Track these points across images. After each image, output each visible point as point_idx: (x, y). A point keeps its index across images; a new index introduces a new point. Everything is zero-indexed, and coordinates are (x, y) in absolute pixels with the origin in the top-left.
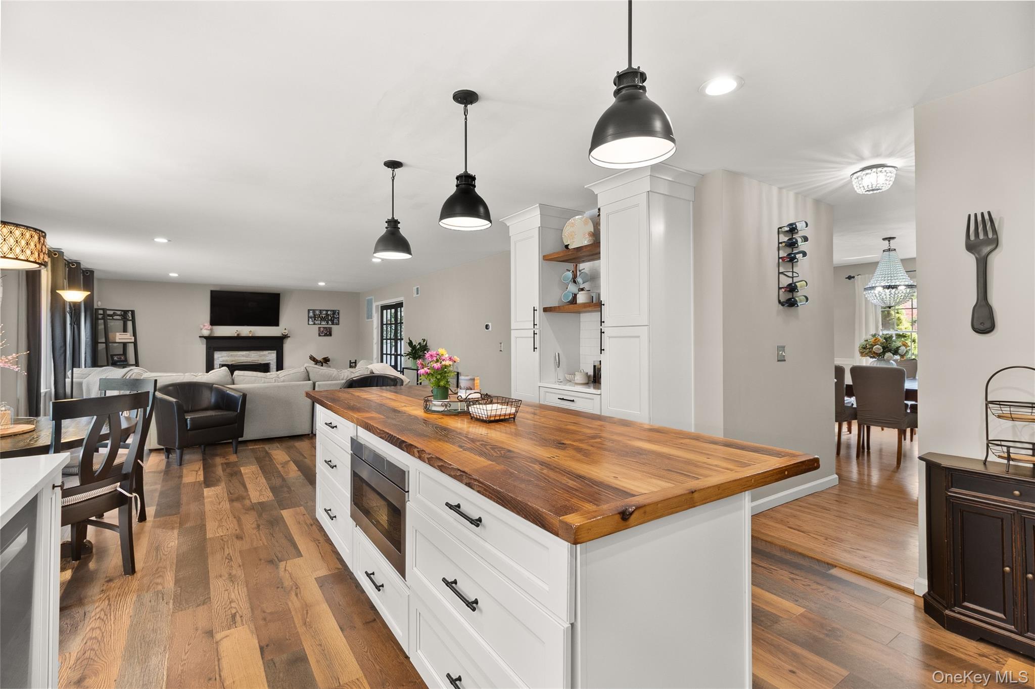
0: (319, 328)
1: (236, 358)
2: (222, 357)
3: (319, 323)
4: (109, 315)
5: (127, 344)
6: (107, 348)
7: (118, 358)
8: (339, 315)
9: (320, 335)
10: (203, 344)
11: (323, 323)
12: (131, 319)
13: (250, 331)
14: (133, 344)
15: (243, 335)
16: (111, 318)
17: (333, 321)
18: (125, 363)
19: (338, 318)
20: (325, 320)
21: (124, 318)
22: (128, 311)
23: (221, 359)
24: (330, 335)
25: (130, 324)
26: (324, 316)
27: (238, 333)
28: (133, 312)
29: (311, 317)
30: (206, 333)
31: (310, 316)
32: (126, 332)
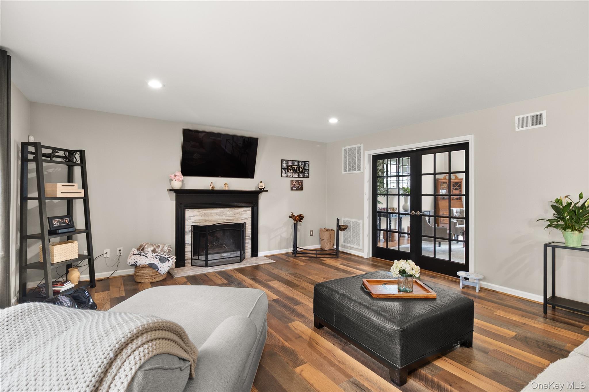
0: (292, 181)
1: (210, 218)
2: (194, 216)
3: (292, 175)
4: (45, 155)
5: (74, 200)
6: (41, 208)
7: (60, 223)
8: (309, 167)
9: (292, 190)
10: (172, 200)
11: (296, 175)
12: (79, 162)
13: (226, 184)
14: (82, 201)
15: (217, 188)
16: (49, 159)
17: (304, 173)
18: (70, 230)
19: (308, 170)
20: (297, 172)
21: (69, 161)
22: (76, 151)
23: (193, 219)
24: (302, 189)
25: (77, 170)
26: (296, 167)
27: (212, 186)
28: (82, 153)
29: (284, 169)
30: (177, 185)
31: (283, 167)
32: (72, 182)
